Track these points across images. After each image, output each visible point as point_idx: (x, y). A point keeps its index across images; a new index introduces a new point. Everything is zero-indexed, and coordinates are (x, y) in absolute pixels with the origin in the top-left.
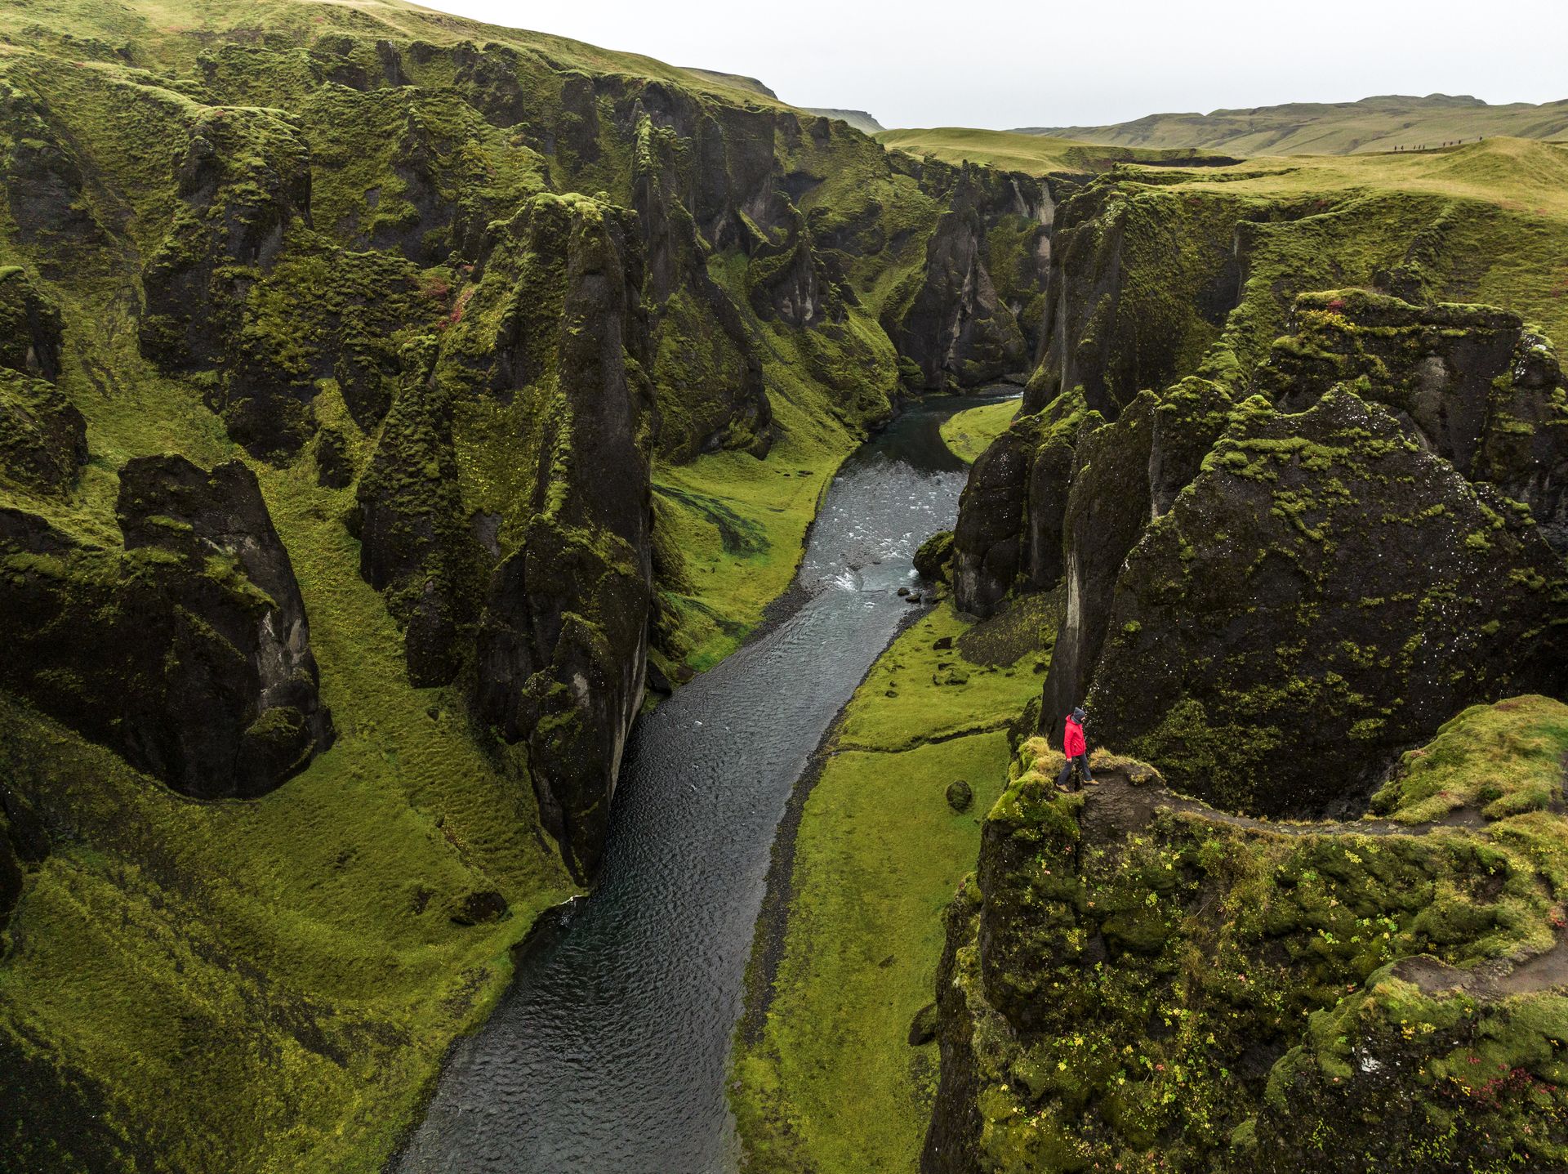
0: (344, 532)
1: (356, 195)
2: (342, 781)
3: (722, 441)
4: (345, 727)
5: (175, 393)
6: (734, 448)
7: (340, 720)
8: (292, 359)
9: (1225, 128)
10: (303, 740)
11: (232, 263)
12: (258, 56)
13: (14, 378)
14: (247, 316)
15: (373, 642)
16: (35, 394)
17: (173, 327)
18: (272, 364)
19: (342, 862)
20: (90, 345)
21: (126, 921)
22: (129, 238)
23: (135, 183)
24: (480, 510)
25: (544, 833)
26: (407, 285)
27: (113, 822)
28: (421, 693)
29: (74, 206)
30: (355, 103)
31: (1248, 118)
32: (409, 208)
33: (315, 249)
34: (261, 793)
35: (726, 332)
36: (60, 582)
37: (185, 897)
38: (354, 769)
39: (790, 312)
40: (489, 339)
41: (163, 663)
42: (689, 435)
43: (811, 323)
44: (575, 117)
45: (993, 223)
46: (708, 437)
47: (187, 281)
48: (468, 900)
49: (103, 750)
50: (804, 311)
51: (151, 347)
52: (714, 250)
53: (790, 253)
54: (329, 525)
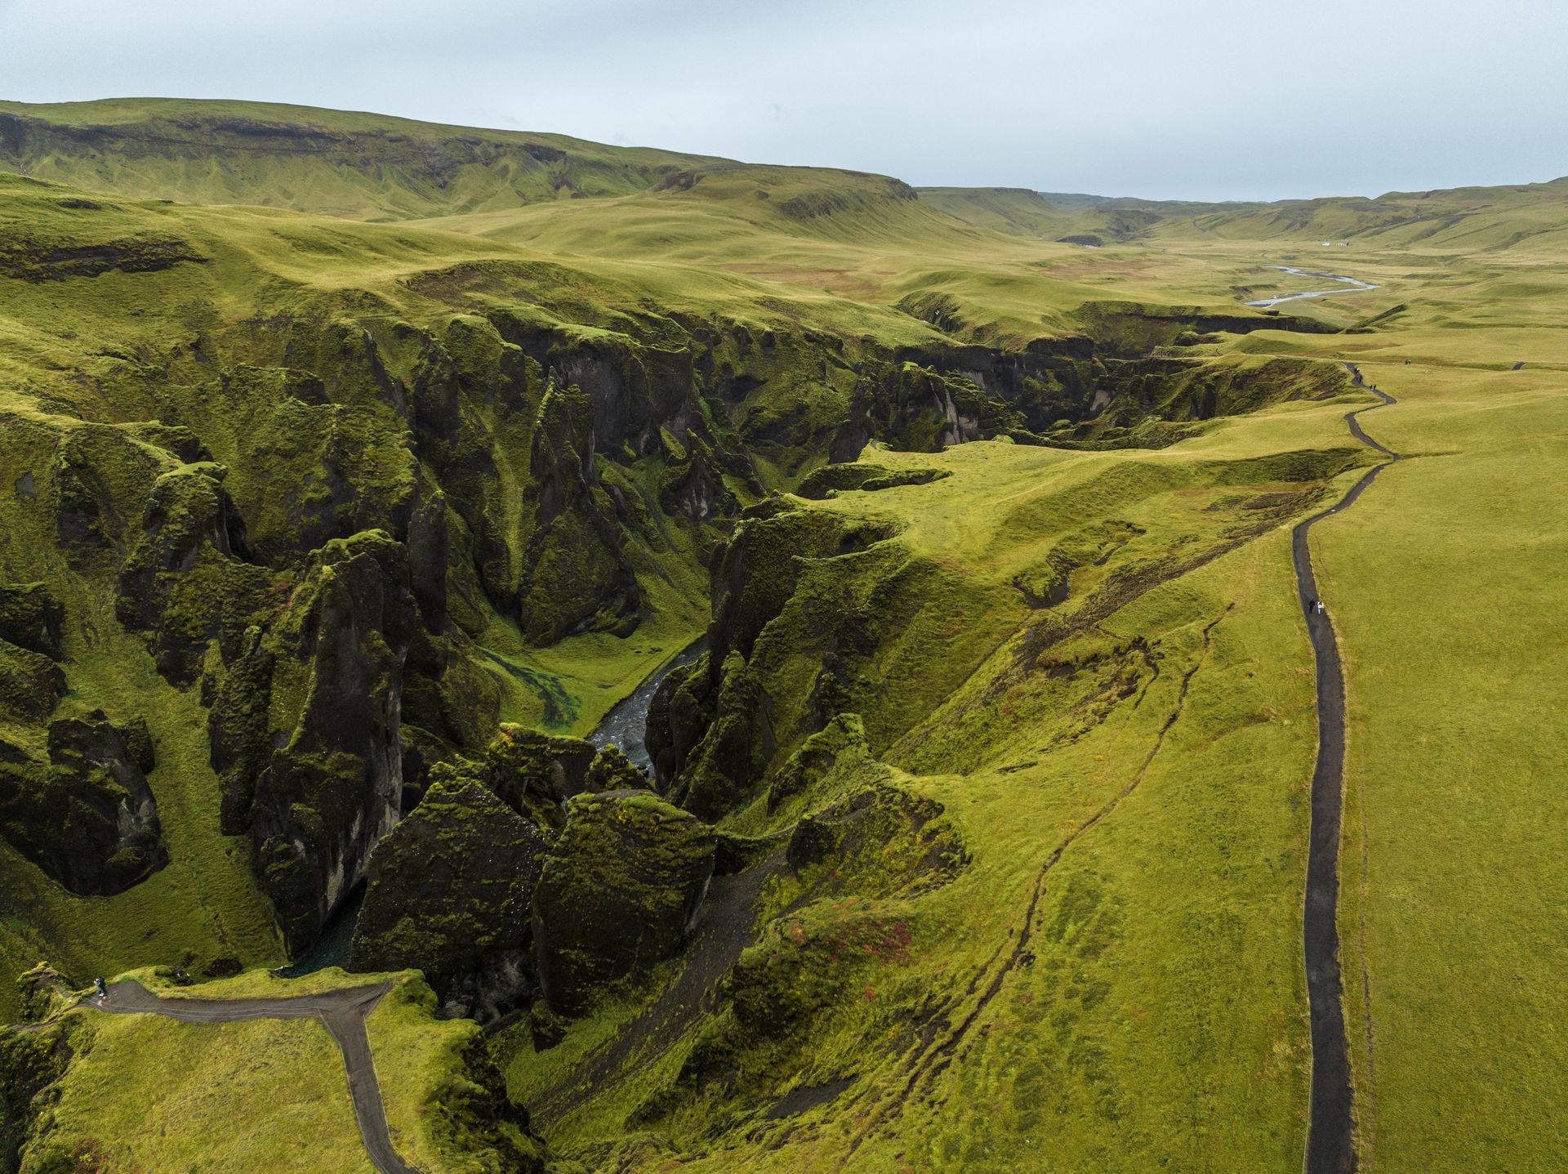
0: (207, 736)
1: (298, 478)
2: (163, 889)
3: (588, 626)
4: (175, 857)
5: (133, 642)
6: (598, 631)
7: (174, 854)
8: (194, 629)
9: (1388, 215)
10: (143, 865)
11: (166, 571)
12: (256, 374)
13: (25, 654)
14: (170, 603)
15: (207, 806)
16: (35, 663)
17: (133, 604)
18: (181, 633)
19: (149, 935)
20: (89, 612)
21: (23, 958)
22: (124, 542)
23: (130, 507)
24: (279, 730)
25: (278, 927)
26: (264, 584)
27: (31, 904)
28: (226, 838)
29: (91, 527)
30: (305, 414)
31: (1413, 203)
32: (327, 491)
33: (215, 561)
34: (115, 893)
35: (602, 541)
36: (20, 778)
37: (57, 948)
38: (173, 882)
39: (689, 509)
40: (297, 627)
41: (63, 824)
42: (554, 625)
43: (706, 518)
44: (507, 379)
45: (915, 415)
46: (575, 624)
47: (142, 579)
48: (214, 963)
49: (34, 866)
50: (700, 509)
51: (122, 616)
52: (639, 456)
53: (689, 465)
54: (200, 731)
